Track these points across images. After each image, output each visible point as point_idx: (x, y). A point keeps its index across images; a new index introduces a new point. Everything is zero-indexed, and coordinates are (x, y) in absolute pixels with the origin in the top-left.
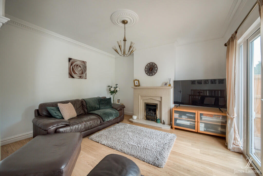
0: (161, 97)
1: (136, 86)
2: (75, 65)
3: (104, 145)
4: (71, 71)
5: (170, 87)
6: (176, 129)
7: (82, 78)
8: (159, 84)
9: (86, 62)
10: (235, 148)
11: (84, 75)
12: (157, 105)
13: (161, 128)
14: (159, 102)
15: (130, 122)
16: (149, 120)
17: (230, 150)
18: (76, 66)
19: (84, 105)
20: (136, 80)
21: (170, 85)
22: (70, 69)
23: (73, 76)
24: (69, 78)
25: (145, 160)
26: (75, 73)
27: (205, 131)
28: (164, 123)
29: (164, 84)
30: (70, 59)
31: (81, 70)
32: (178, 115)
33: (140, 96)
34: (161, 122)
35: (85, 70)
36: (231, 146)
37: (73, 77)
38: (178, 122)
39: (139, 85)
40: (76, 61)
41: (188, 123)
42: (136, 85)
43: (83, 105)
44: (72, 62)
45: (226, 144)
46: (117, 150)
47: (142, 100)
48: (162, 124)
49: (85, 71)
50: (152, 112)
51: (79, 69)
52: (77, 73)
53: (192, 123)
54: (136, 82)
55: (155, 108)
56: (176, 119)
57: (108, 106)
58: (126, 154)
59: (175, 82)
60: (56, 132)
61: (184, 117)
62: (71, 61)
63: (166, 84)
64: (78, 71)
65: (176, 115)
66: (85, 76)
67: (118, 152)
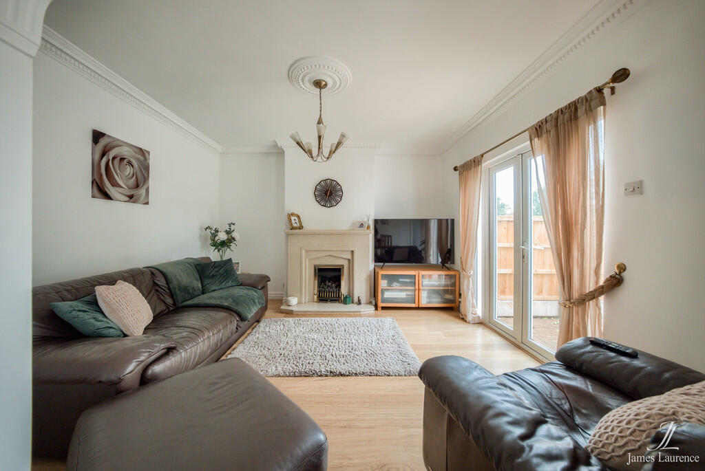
0: (352, 252)
1: (295, 228)
2: (114, 158)
3: (279, 376)
4: (101, 176)
5: (368, 231)
6: (383, 308)
7: (135, 202)
8: (344, 225)
9: (149, 153)
10: (474, 318)
11: (143, 191)
12: (343, 268)
13: (359, 313)
14: (347, 262)
15: (284, 315)
16: (327, 301)
17: (469, 323)
18: (117, 161)
19: (158, 285)
20: (293, 214)
21: (368, 227)
22: (95, 167)
23: (108, 192)
24: (93, 197)
25: (391, 374)
26: (115, 184)
27: (428, 303)
28: (359, 303)
29: (358, 225)
30: (97, 136)
31: (133, 176)
32: (386, 281)
33: (304, 251)
34: (353, 302)
35: (146, 174)
36: (470, 317)
37: (107, 197)
38: (387, 295)
39: (301, 227)
40: (117, 143)
41: (403, 295)
42: (295, 225)
43: (155, 284)
44: (106, 146)
45: (461, 316)
46: (321, 376)
47: (307, 260)
48: (356, 305)
49: (146, 179)
50: (330, 284)
51: (129, 170)
52: (121, 183)
53: (409, 293)
54: (293, 218)
55: (338, 274)
56: (383, 291)
57: (228, 282)
58: (347, 376)
59: (376, 221)
60: (145, 380)
61: (396, 285)
62: (103, 142)
63: (362, 225)
64: (123, 176)
65: (383, 284)
66: (144, 194)
67: (326, 378)
